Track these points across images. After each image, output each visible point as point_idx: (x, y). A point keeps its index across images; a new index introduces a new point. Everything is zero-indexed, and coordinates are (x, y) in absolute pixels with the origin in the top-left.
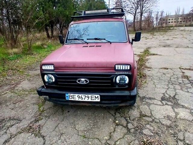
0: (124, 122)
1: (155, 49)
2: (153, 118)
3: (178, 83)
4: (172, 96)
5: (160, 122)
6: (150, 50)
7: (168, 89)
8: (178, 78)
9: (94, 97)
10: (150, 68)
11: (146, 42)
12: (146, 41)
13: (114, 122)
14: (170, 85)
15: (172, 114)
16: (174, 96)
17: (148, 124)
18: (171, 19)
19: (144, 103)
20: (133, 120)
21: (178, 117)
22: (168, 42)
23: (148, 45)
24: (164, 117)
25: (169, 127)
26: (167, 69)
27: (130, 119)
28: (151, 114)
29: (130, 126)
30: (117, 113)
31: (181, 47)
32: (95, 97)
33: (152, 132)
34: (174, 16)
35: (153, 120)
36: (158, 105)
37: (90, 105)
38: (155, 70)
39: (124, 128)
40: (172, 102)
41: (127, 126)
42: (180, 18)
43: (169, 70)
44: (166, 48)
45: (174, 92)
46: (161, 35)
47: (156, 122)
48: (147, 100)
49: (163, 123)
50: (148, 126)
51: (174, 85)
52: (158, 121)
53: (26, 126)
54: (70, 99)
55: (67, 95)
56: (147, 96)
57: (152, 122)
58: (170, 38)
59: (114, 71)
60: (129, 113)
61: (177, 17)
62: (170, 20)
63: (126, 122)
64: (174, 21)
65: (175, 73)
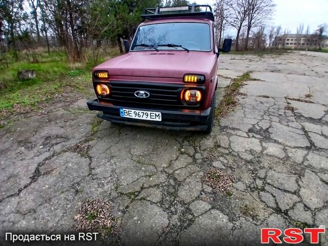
0: (192, 152)
1: (259, 73)
2: (231, 150)
3: (277, 115)
4: (264, 128)
5: (239, 155)
6: (251, 74)
7: (261, 120)
8: (279, 109)
9: (154, 115)
10: (245, 95)
11: (249, 65)
12: (250, 63)
13: (179, 150)
14: (265, 116)
15: (258, 149)
16: (267, 129)
17: (222, 156)
18: (290, 39)
19: (223, 133)
20: (204, 150)
21: (265, 152)
22: (279, 67)
23: (251, 68)
24: (246, 150)
25: (248, 162)
26: (268, 97)
27: (200, 149)
28: (230, 146)
29: (198, 156)
30: (185, 141)
31: (295, 74)
32: (156, 115)
33: (224, 165)
34: (295, 36)
35: (230, 153)
36: (241, 136)
37: (150, 126)
38: (252, 97)
39: (190, 158)
40: (261, 135)
41: (194, 156)
42: (302, 39)
43: (270, 99)
44: (274, 74)
45: (269, 125)
46: (273, 58)
47: (233, 155)
48: (229, 131)
49: (243, 157)
50: (221, 159)
51: (271, 117)
52: (236, 154)
53: (73, 145)
54: (125, 116)
55: (121, 111)
56: (230, 126)
57: (227, 154)
58: (284, 62)
59: (183, 83)
60: (202, 142)
61: (298, 37)
62: (288, 40)
63: (194, 152)
64: (294, 42)
65: (276, 103)
